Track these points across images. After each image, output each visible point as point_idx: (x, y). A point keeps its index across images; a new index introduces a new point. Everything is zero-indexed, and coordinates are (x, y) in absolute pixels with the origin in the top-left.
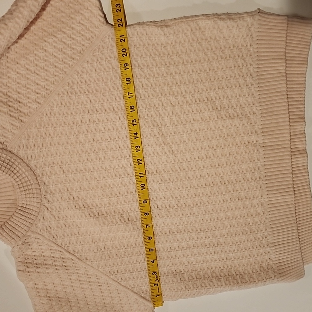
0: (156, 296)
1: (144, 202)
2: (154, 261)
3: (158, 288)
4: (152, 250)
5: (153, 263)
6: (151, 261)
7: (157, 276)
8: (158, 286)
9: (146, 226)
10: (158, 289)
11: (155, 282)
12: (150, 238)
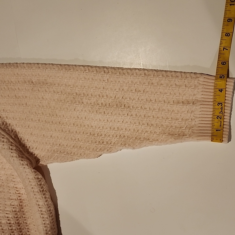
0: (217, 130)
1: (229, 20)
2: (222, 90)
3: (221, 121)
4: (223, 77)
5: (221, 92)
6: (219, 90)
7: (222, 108)
8: (221, 119)
9: (224, 48)
10: (221, 123)
11: (219, 115)
12: (224, 63)
